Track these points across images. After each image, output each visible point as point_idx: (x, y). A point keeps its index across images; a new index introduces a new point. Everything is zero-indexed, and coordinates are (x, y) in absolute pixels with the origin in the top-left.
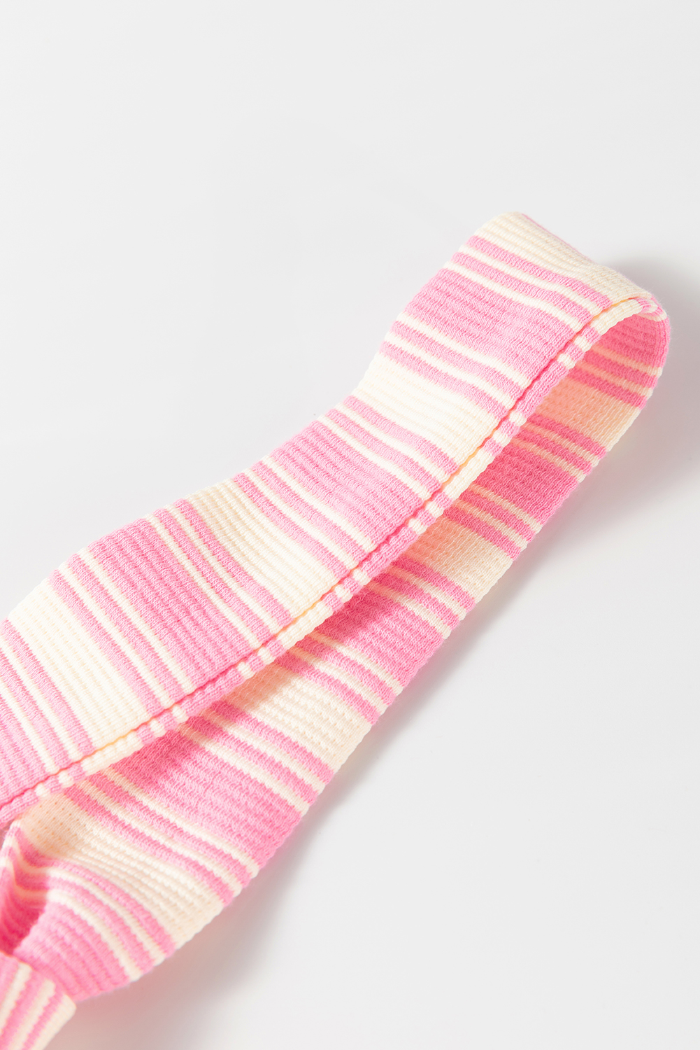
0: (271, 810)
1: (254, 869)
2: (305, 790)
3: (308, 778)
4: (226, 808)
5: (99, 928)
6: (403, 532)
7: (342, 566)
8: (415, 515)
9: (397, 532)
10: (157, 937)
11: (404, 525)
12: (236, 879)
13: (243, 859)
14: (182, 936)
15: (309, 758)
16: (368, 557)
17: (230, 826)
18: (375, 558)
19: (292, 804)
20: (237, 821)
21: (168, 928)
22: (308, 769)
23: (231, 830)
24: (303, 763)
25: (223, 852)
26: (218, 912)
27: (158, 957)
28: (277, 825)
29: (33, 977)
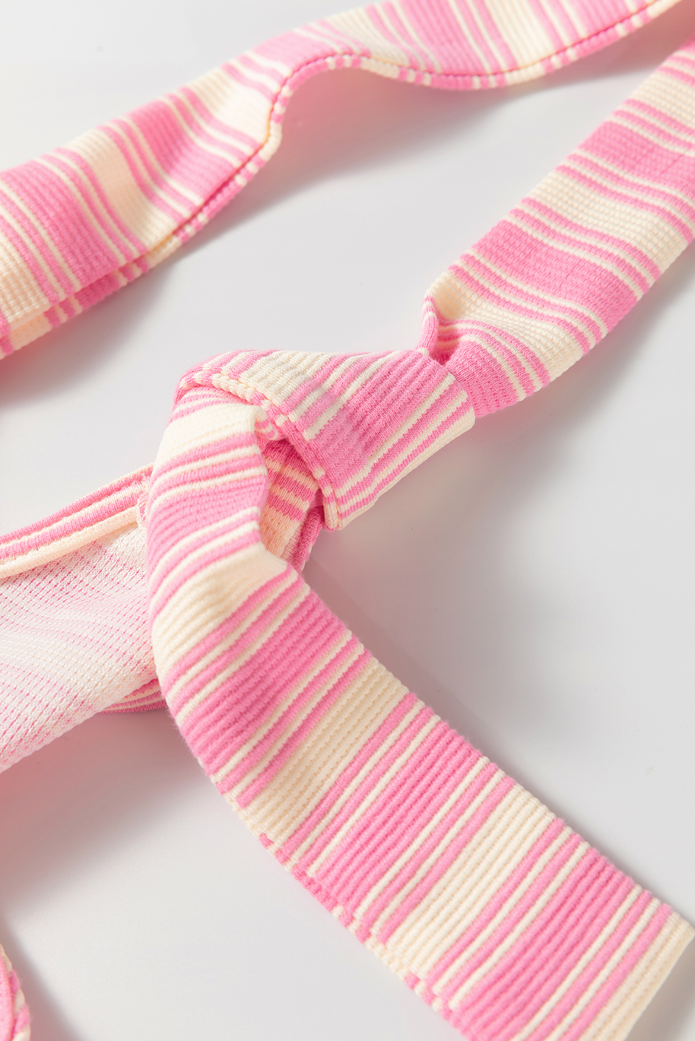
0: (618, 291)
1: (604, 331)
2: (642, 282)
3: (645, 273)
4: (584, 286)
5: (499, 360)
6: (610, 32)
7: (561, 42)
8: (622, 21)
9: (606, 30)
10: (539, 371)
11: (613, 26)
12: (593, 335)
13: (599, 322)
14: (555, 373)
15: (644, 259)
16: (581, 42)
17: (588, 298)
18: (585, 44)
19: (632, 290)
20: (594, 295)
21: (547, 367)
22: (644, 266)
23: (589, 301)
24: (641, 261)
25: (584, 315)
26: (578, 358)
27: (538, 386)
28: (622, 302)
29: (455, 384)
